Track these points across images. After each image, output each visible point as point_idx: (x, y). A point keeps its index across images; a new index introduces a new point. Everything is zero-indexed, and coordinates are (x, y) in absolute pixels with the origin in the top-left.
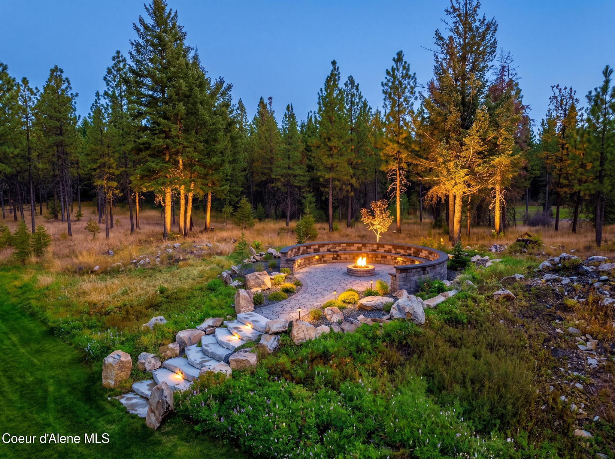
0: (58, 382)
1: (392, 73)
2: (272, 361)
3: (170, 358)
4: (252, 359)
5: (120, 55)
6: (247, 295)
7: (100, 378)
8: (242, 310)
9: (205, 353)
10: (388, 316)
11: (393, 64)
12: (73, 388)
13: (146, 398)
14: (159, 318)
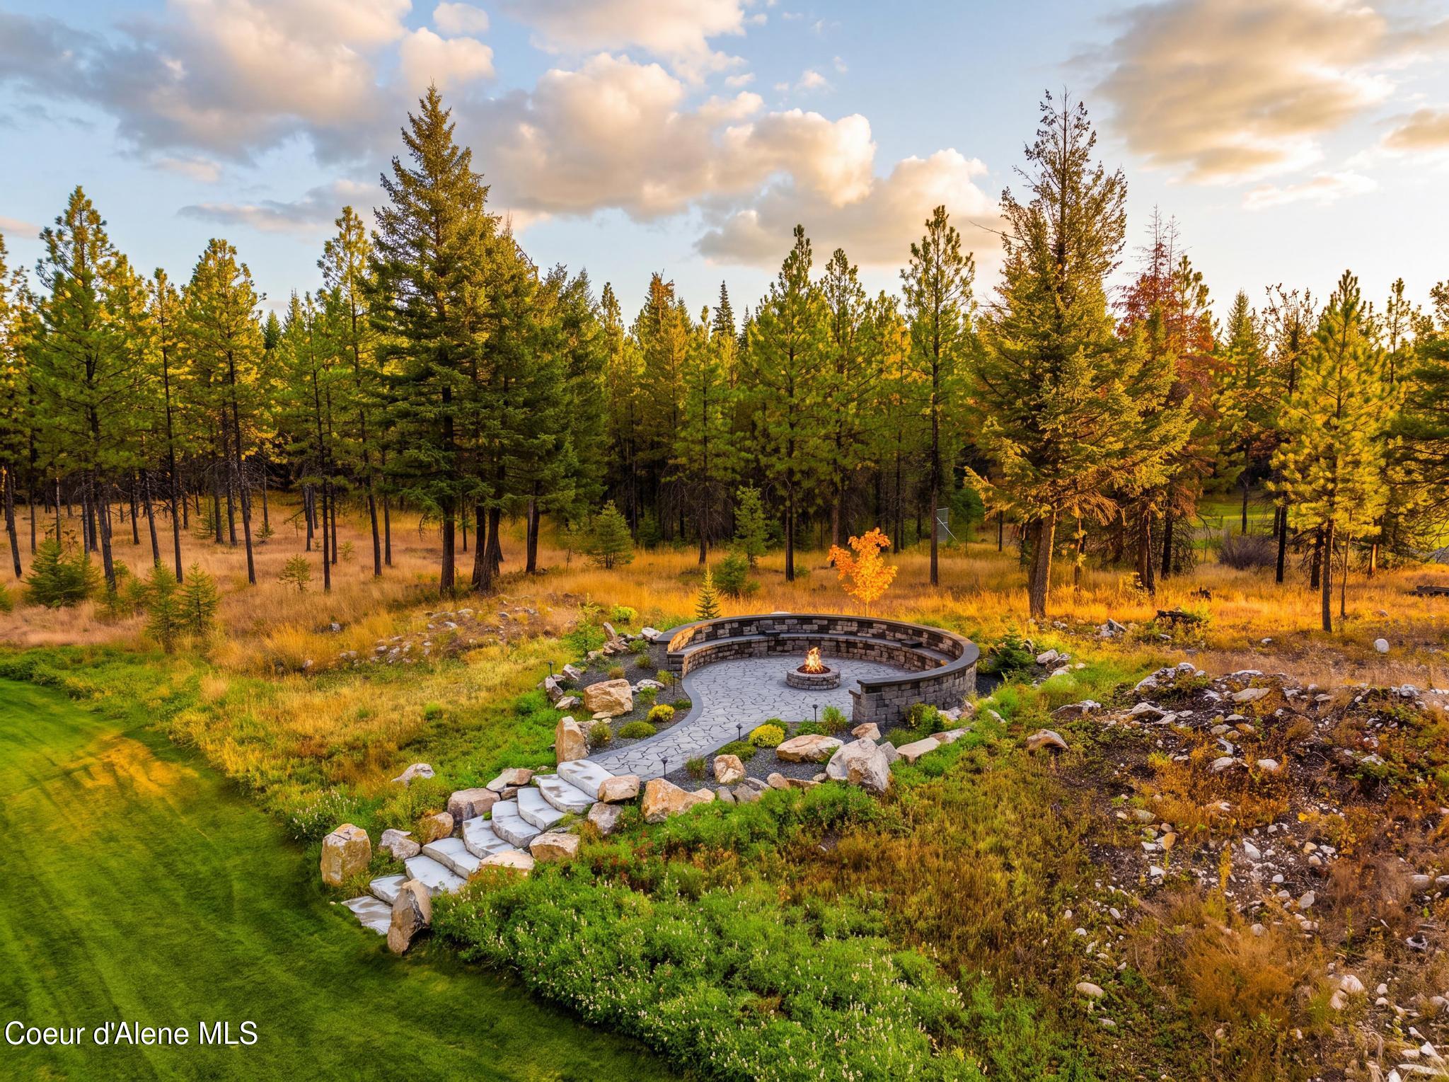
0: (249, 876)
1: (922, 252)
2: (600, 849)
3: (436, 839)
4: (570, 844)
5: (352, 216)
6: (577, 729)
7: (318, 872)
8: (566, 756)
9: (495, 831)
10: (821, 776)
11: (927, 232)
12: (273, 885)
13: (388, 904)
14: (421, 765)
